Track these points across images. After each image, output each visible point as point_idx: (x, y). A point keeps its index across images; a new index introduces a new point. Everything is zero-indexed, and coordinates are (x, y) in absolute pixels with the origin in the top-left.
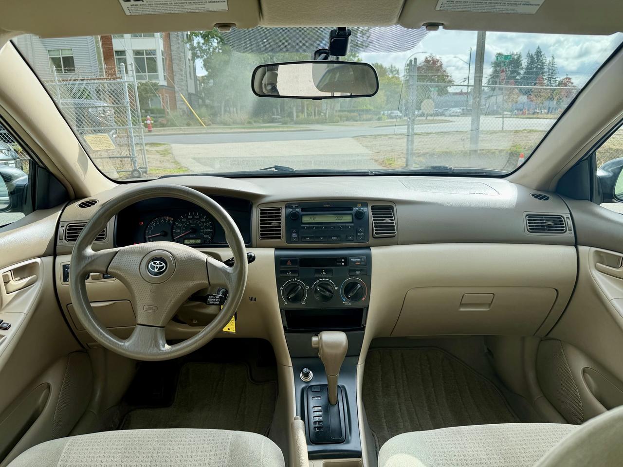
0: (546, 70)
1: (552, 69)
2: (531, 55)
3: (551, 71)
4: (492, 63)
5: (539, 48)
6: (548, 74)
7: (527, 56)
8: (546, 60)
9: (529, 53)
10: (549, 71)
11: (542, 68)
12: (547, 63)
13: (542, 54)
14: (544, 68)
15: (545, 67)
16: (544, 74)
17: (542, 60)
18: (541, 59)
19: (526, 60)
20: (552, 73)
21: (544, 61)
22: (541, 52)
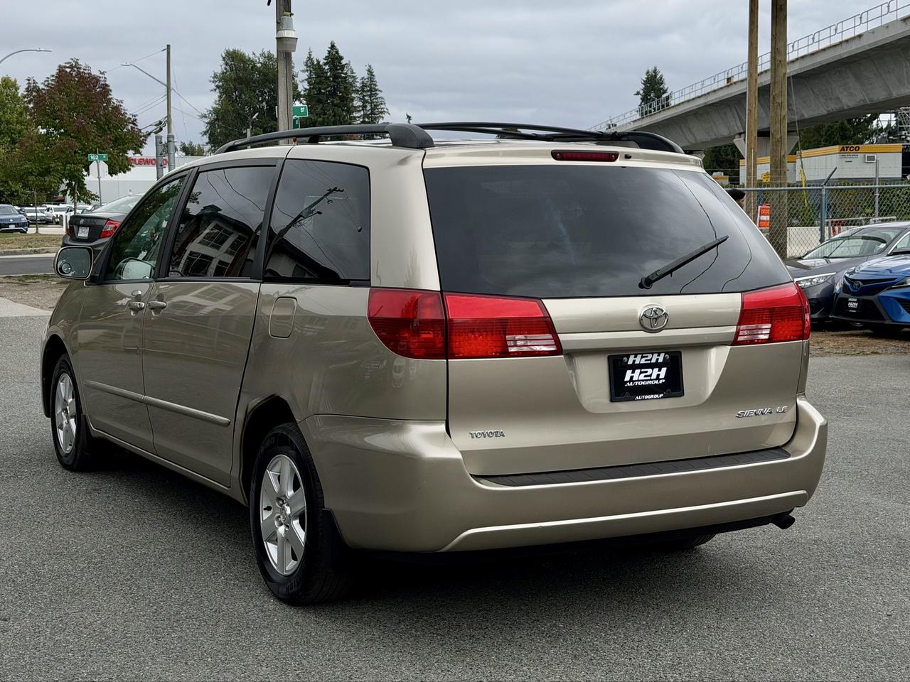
0: (357, 103)
1: (372, 102)
2: (315, 63)
3: (369, 108)
4: (215, 76)
5: (333, 46)
6: (362, 113)
7: (307, 65)
8: (354, 77)
9: (310, 58)
10: (364, 107)
11: (346, 100)
12: (359, 85)
13: (343, 62)
14: (353, 99)
15: (353, 95)
16: (355, 114)
17: (345, 78)
18: (343, 75)
19: (305, 76)
20: (372, 113)
21: (351, 80)
22: (341, 58)
